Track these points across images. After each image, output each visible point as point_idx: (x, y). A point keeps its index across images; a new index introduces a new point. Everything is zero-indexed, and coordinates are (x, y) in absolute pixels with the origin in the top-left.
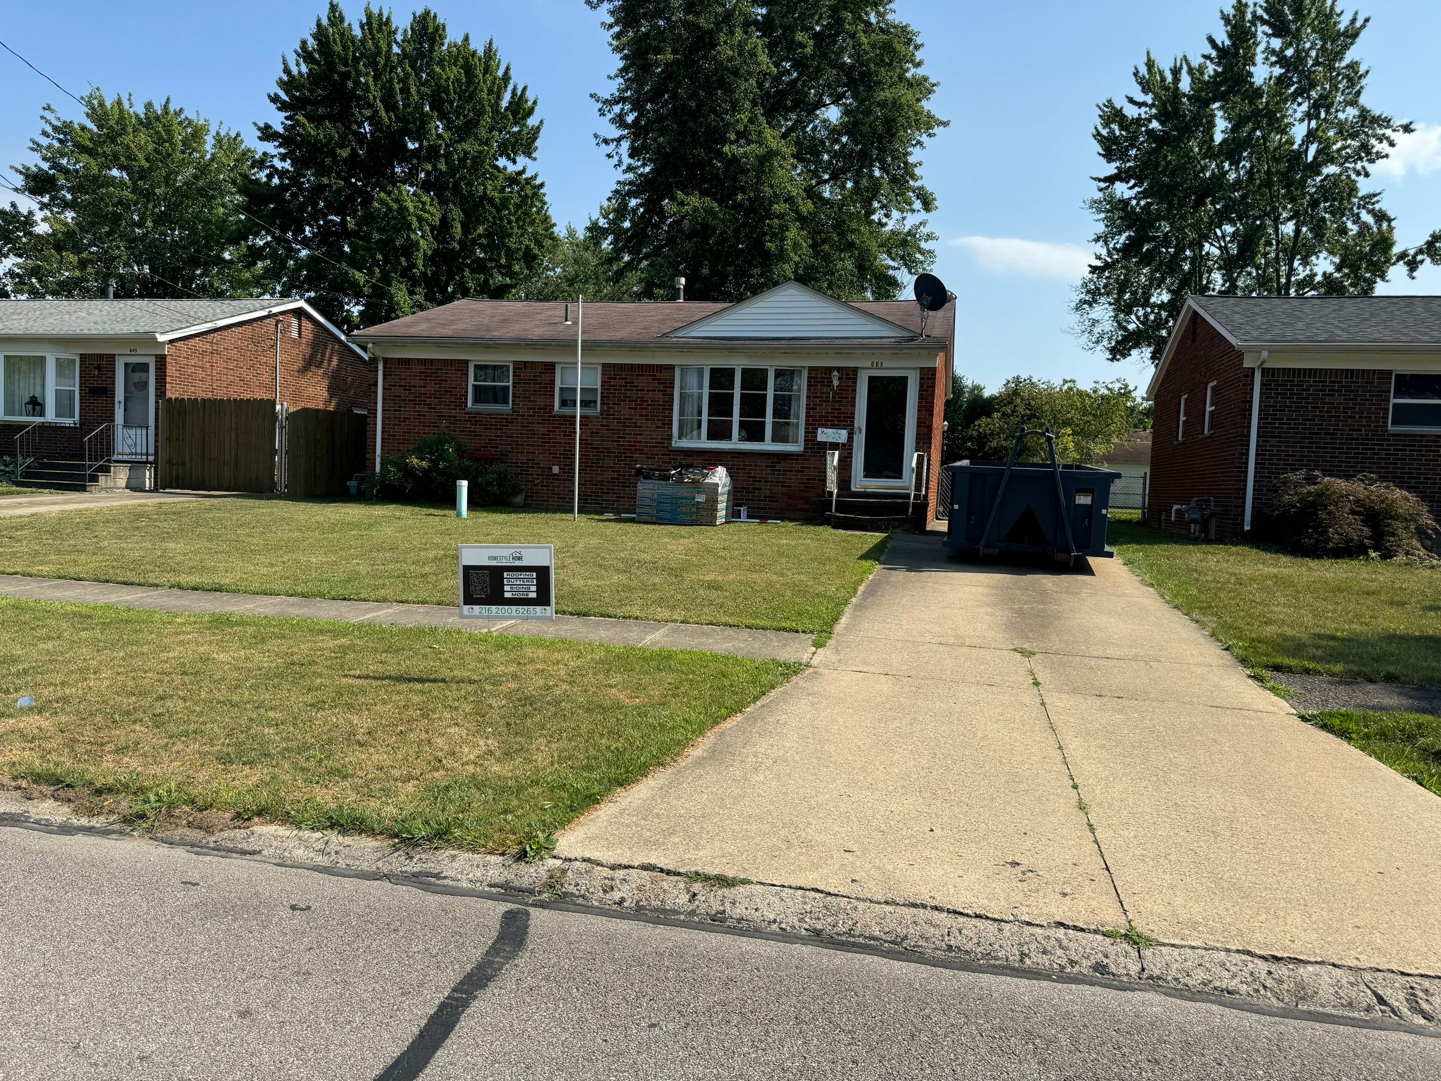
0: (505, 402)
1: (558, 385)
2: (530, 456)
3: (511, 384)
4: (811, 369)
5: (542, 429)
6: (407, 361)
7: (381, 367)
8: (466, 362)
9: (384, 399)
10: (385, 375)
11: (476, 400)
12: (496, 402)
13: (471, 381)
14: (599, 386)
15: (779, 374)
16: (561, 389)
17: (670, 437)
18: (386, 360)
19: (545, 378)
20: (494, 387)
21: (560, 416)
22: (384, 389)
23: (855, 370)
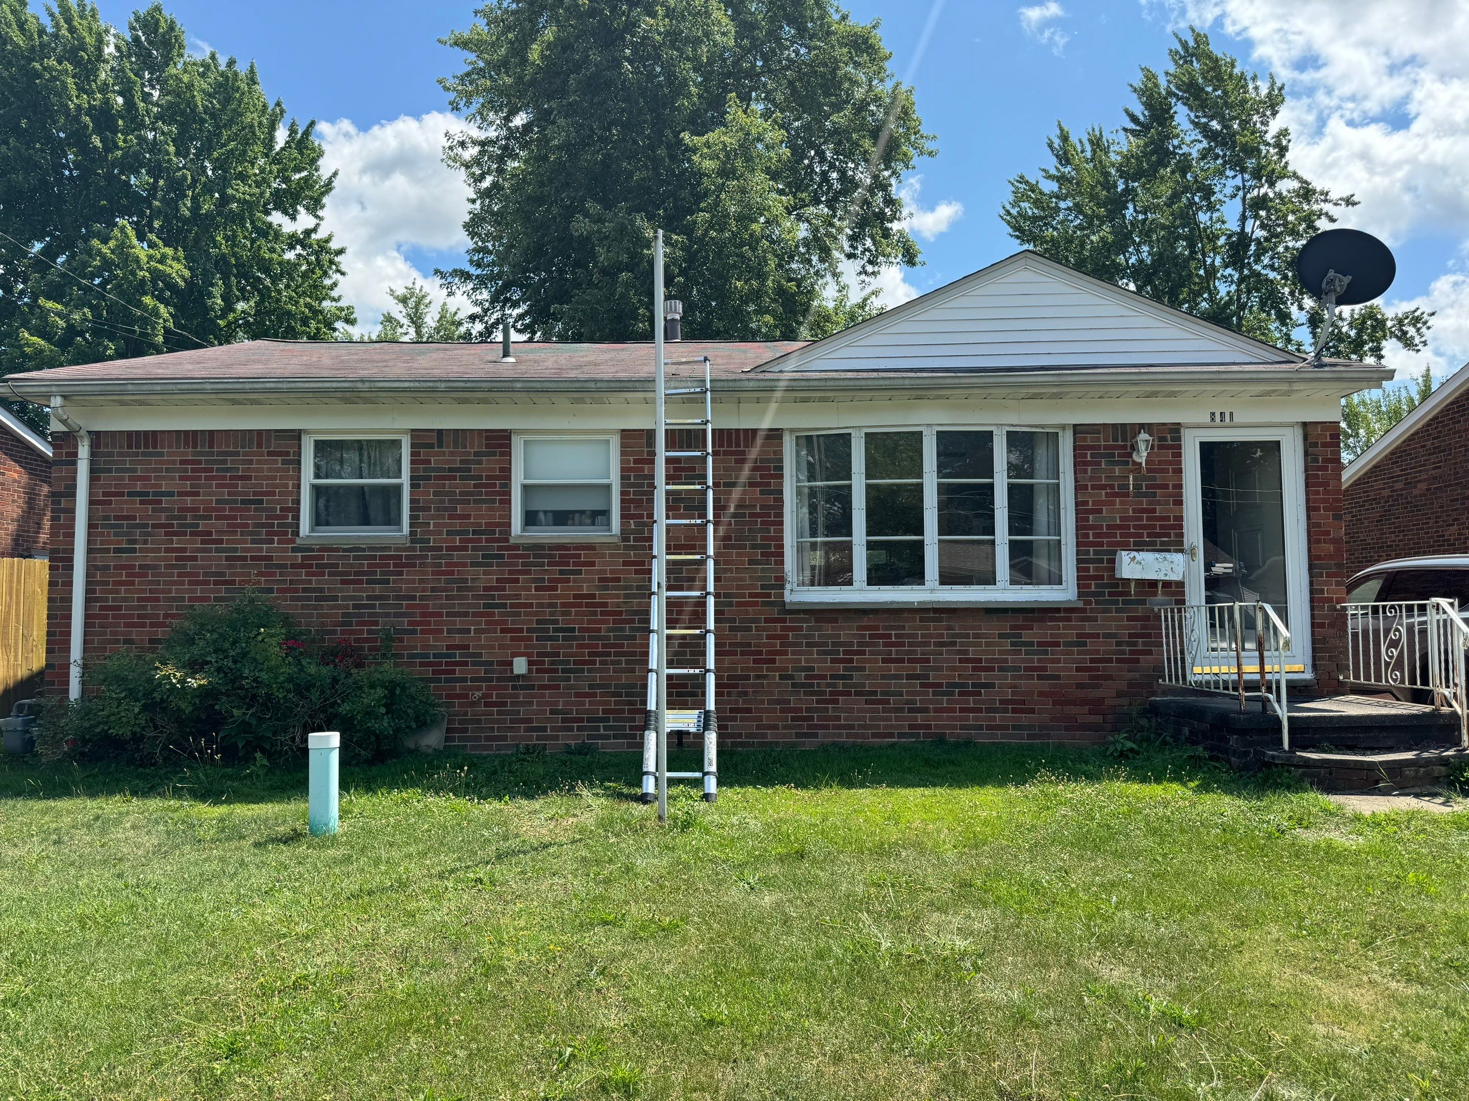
0: (393, 520)
1: (518, 479)
2: (457, 639)
3: (405, 479)
4: (1077, 429)
5: (484, 577)
6: (151, 438)
7: (84, 451)
8: (296, 435)
9: (91, 526)
10: (94, 472)
11: (318, 520)
12: (365, 520)
13: (308, 476)
14: (614, 479)
15: (1015, 439)
16: (526, 488)
17: (780, 582)
18: (97, 438)
19: (489, 464)
20: (362, 488)
21: (528, 547)
22: (91, 503)
23: (1175, 429)
